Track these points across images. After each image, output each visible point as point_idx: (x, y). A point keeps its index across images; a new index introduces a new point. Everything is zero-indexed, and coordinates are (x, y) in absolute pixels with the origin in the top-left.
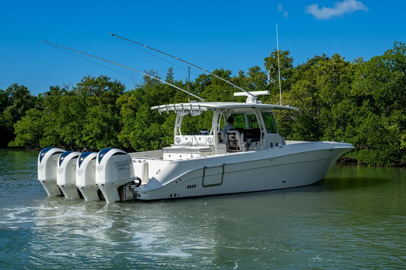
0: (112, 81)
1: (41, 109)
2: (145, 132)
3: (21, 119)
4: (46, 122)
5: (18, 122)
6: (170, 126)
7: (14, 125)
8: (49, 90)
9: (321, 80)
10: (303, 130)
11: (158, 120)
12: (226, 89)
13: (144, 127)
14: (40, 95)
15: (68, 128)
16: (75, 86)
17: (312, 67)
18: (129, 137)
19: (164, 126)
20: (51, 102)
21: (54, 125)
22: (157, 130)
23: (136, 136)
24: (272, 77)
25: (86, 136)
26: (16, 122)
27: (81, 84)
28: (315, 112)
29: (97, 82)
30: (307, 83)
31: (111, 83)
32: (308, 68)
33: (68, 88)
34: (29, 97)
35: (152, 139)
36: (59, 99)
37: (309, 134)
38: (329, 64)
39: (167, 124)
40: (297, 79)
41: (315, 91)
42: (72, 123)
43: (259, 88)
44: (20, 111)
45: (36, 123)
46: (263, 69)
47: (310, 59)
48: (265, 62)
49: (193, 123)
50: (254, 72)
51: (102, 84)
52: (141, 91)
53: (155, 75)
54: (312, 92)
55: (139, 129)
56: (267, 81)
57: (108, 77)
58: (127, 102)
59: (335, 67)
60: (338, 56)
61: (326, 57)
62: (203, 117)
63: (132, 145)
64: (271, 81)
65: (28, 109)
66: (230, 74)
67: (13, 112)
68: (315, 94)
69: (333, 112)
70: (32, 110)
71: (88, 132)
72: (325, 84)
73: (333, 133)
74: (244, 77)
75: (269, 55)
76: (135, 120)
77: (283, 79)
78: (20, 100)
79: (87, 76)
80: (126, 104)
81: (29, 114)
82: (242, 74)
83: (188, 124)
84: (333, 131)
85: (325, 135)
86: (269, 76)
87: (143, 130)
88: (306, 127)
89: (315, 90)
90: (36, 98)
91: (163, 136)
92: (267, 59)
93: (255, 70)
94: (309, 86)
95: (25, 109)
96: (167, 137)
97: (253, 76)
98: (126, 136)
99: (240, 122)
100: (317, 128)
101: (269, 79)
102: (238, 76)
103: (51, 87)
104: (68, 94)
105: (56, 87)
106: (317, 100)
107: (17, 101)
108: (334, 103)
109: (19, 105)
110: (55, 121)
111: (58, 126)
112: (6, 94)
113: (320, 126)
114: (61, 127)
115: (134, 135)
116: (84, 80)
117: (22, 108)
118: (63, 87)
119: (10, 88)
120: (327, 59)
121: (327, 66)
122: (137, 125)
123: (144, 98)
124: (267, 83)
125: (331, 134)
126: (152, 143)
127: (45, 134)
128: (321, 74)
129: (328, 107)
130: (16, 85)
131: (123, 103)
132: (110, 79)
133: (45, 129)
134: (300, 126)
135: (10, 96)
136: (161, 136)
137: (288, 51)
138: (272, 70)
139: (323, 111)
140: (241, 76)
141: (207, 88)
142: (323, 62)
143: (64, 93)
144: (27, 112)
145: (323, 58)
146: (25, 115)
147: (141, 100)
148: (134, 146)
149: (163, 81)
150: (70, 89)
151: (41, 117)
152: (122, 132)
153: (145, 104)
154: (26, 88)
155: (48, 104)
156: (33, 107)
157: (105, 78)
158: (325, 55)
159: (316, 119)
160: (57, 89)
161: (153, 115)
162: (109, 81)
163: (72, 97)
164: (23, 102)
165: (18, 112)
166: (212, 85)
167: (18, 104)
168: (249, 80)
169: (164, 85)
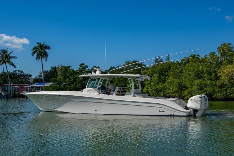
0: (139, 62)
2: (157, 88)
6: (169, 84)
11: (163, 81)
12: (197, 64)
13: (156, 85)
14: (106, 71)
18: (148, 90)
19: (166, 84)
22: (162, 86)
23: (152, 89)
24: (222, 57)
25: (128, 90)
31: (139, 64)
35: (160, 91)
39: (167, 83)
43: (215, 63)
46: (217, 53)
48: (218, 49)
49: (181, 82)
50: (212, 55)
51: (135, 64)
52: (154, 67)
53: (160, 59)
55: (153, 86)
56: (219, 59)
58: (147, 73)
62: (186, 79)
63: (150, 94)
64: (221, 59)
66: (199, 56)
71: (129, 88)
74: (207, 58)
75: (220, 46)
76: (151, 81)
77: (228, 58)
79: (127, 61)
80: (147, 74)
82: (206, 56)
83: (178, 83)
86: (220, 57)
87: (155, 87)
90: (104, 72)
91: (165, 89)
92: (218, 48)
93: (213, 54)
96: (168, 90)
97: (212, 57)
98: (147, 89)
99: (206, 81)
101: (220, 58)
102: (203, 57)
103: (111, 67)
104: (119, 70)
105: (113, 66)
112: (91, 71)
115: (151, 89)
116: (126, 63)
118: (117, 67)
122: (152, 84)
123: (155, 70)
124: (219, 61)
126: (160, 93)
131: (145, 73)
136: (164, 89)
137: (230, 43)
138: (222, 53)
140: (205, 57)
141: (187, 65)
147: (154, 72)
148: (151, 94)
149: (165, 62)
150: (120, 68)
152: (145, 87)
153: (156, 73)
157: (136, 61)
161: (160, 79)
166: (190, 63)
168: (210, 59)
169: (165, 64)
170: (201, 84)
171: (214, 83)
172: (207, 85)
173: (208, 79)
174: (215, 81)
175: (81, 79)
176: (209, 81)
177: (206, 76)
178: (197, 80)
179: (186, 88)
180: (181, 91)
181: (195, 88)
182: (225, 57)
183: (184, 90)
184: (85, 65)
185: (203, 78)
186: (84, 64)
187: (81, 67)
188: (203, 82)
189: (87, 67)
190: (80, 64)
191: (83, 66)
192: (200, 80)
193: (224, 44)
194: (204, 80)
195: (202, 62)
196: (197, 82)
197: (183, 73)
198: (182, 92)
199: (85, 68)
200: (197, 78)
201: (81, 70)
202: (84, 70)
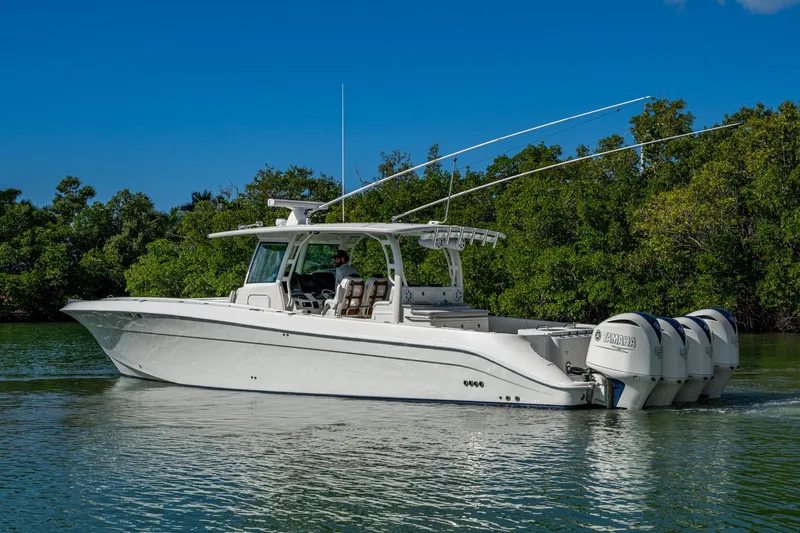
0: (316, 176)
1: (176, 240)
3: (137, 261)
4: (187, 266)
5: (133, 266)
6: (437, 266)
7: (126, 274)
8: (190, 201)
9: (755, 161)
10: (719, 268)
11: (413, 255)
14: (174, 211)
15: (230, 276)
16: (242, 190)
17: (736, 132)
19: (425, 266)
20: (196, 225)
21: (202, 272)
24: (650, 157)
26: (128, 267)
27: (254, 187)
28: (745, 227)
29: (285, 182)
30: (725, 166)
31: (314, 182)
32: (725, 135)
33: (229, 195)
34: (152, 217)
36: (210, 217)
37: (733, 276)
38: (772, 125)
39: (432, 262)
40: (703, 160)
41: (744, 184)
42: (238, 266)
43: (621, 180)
44: (135, 246)
45: (168, 268)
46: (630, 141)
47: (730, 115)
48: (633, 126)
49: (485, 258)
50: (611, 147)
51: (297, 184)
52: (376, 197)
53: (403, 161)
54: (737, 186)
56: (638, 166)
57: (308, 170)
59: (786, 131)
60: (793, 107)
61: (765, 110)
62: (506, 246)
64: (647, 165)
65: (152, 241)
66: (560, 153)
67: (122, 248)
68: (744, 190)
69: (785, 226)
70: (158, 242)
72: (766, 167)
73: (786, 272)
74: (589, 159)
76: (364, 256)
77: (673, 160)
78: (133, 224)
79: (265, 169)
81: (155, 249)
83: (474, 260)
84: (785, 269)
85: (767, 277)
86: (642, 157)
88: (726, 260)
89: (744, 181)
90: (165, 217)
92: (636, 120)
93: (612, 144)
94: (730, 174)
95: (146, 240)
97: (609, 157)
99: (584, 253)
100: (750, 262)
101: (642, 161)
103: (196, 194)
104: (229, 208)
105: (205, 193)
106: (749, 202)
107: (129, 224)
108: (786, 207)
109: (134, 234)
110: (204, 263)
111: (212, 273)
112: (107, 211)
113: (757, 259)
114: (217, 274)
116: (260, 178)
117: (139, 239)
118: (219, 193)
119: (116, 200)
120: (768, 113)
121: (768, 129)
123: (381, 209)
124: (638, 170)
125: (782, 274)
127: (186, 290)
128: (755, 146)
129: (774, 217)
130: (127, 192)
132: (311, 173)
133: (185, 281)
134: (712, 258)
135: (115, 215)
137: (682, 101)
139: (762, 226)
142: (758, 121)
143: (221, 206)
144: (149, 246)
145: (758, 113)
146: (145, 252)
147: (375, 214)
150: (232, 198)
151: (177, 256)
154: (146, 198)
155: (189, 229)
156: (160, 235)
157: (302, 172)
158: (762, 107)
159: (748, 244)
160: (207, 197)
162: (309, 177)
163: (238, 212)
164: (141, 226)
165: (131, 248)
167: (131, 230)
168: (600, 165)
169: (423, 182)
170: (565, 264)
171: (617, 260)
172: (589, 271)
173: (595, 247)
174: (622, 253)
175: (63, 246)
176: (599, 254)
177: (586, 234)
178: (548, 251)
179: (506, 280)
180: (488, 293)
181: (541, 281)
182: (662, 156)
183: (499, 292)
184: (80, 188)
185: (574, 241)
186: (76, 182)
187: (63, 195)
188: (572, 259)
189: (90, 193)
190: (58, 183)
191: (75, 193)
192: (563, 249)
193: (660, 105)
194: (577, 249)
195: (569, 177)
196: (551, 257)
197: (494, 220)
198: (492, 299)
199: (81, 201)
200: (551, 241)
201: (63, 206)
202: (78, 210)
